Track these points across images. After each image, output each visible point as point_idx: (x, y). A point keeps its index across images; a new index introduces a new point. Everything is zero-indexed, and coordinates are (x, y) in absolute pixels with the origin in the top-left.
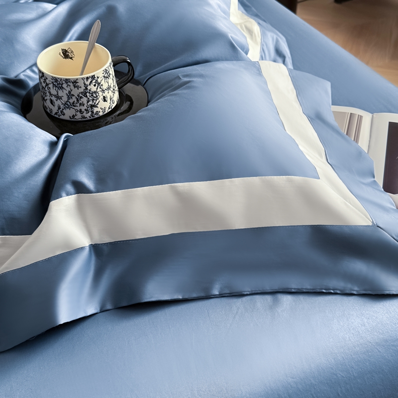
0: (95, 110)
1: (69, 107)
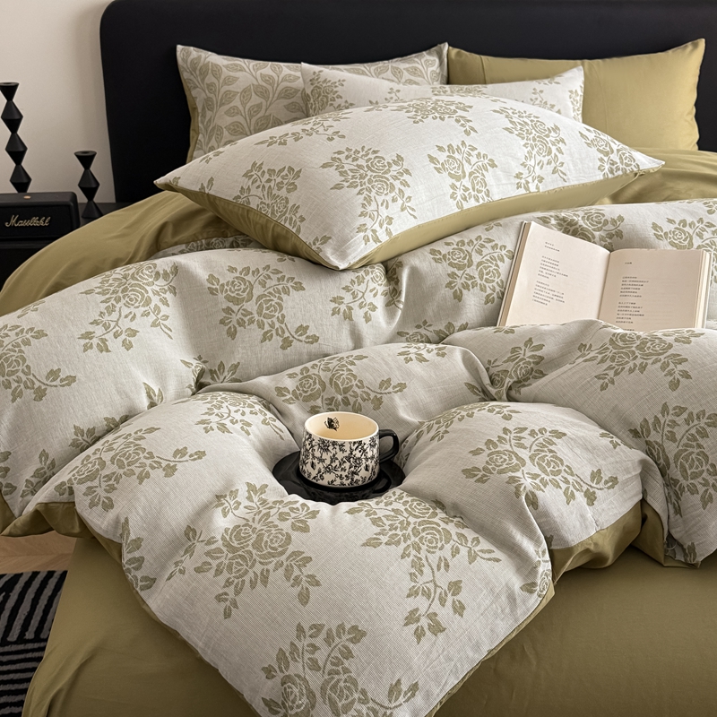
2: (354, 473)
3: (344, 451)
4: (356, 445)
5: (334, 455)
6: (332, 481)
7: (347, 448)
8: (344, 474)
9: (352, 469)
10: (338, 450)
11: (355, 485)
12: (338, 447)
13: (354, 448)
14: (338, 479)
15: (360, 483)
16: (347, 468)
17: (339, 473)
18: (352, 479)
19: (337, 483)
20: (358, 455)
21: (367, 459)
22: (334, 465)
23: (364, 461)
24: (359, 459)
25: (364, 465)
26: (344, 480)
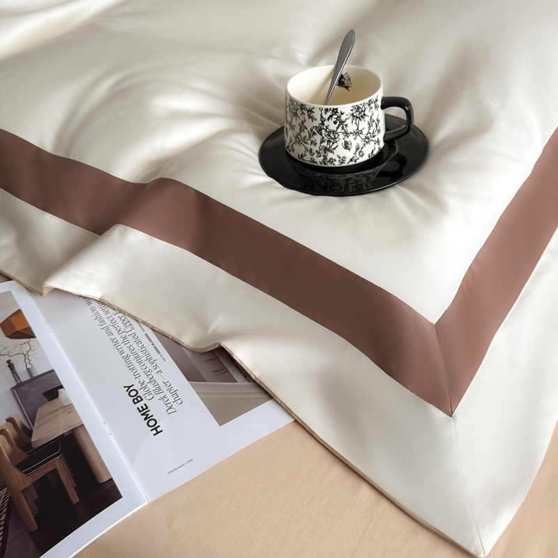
0: (330, 156)
1: (299, 142)
2: (326, 150)
3: (313, 119)
4: (329, 113)
5: (303, 123)
6: (302, 156)
7: (317, 115)
8: (315, 148)
9: (325, 144)
10: (307, 117)
11: (329, 165)
12: (306, 112)
13: (326, 116)
14: (308, 153)
15: (337, 164)
16: (318, 141)
17: (309, 147)
18: (325, 157)
19: (308, 158)
20: (333, 127)
21: (346, 134)
22: (303, 135)
23: (341, 136)
24: (334, 132)
25: (343, 141)
26: (315, 157)
